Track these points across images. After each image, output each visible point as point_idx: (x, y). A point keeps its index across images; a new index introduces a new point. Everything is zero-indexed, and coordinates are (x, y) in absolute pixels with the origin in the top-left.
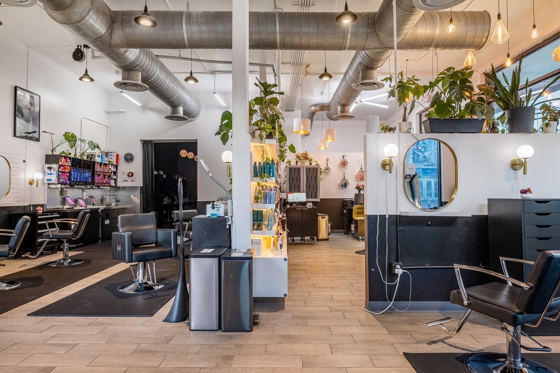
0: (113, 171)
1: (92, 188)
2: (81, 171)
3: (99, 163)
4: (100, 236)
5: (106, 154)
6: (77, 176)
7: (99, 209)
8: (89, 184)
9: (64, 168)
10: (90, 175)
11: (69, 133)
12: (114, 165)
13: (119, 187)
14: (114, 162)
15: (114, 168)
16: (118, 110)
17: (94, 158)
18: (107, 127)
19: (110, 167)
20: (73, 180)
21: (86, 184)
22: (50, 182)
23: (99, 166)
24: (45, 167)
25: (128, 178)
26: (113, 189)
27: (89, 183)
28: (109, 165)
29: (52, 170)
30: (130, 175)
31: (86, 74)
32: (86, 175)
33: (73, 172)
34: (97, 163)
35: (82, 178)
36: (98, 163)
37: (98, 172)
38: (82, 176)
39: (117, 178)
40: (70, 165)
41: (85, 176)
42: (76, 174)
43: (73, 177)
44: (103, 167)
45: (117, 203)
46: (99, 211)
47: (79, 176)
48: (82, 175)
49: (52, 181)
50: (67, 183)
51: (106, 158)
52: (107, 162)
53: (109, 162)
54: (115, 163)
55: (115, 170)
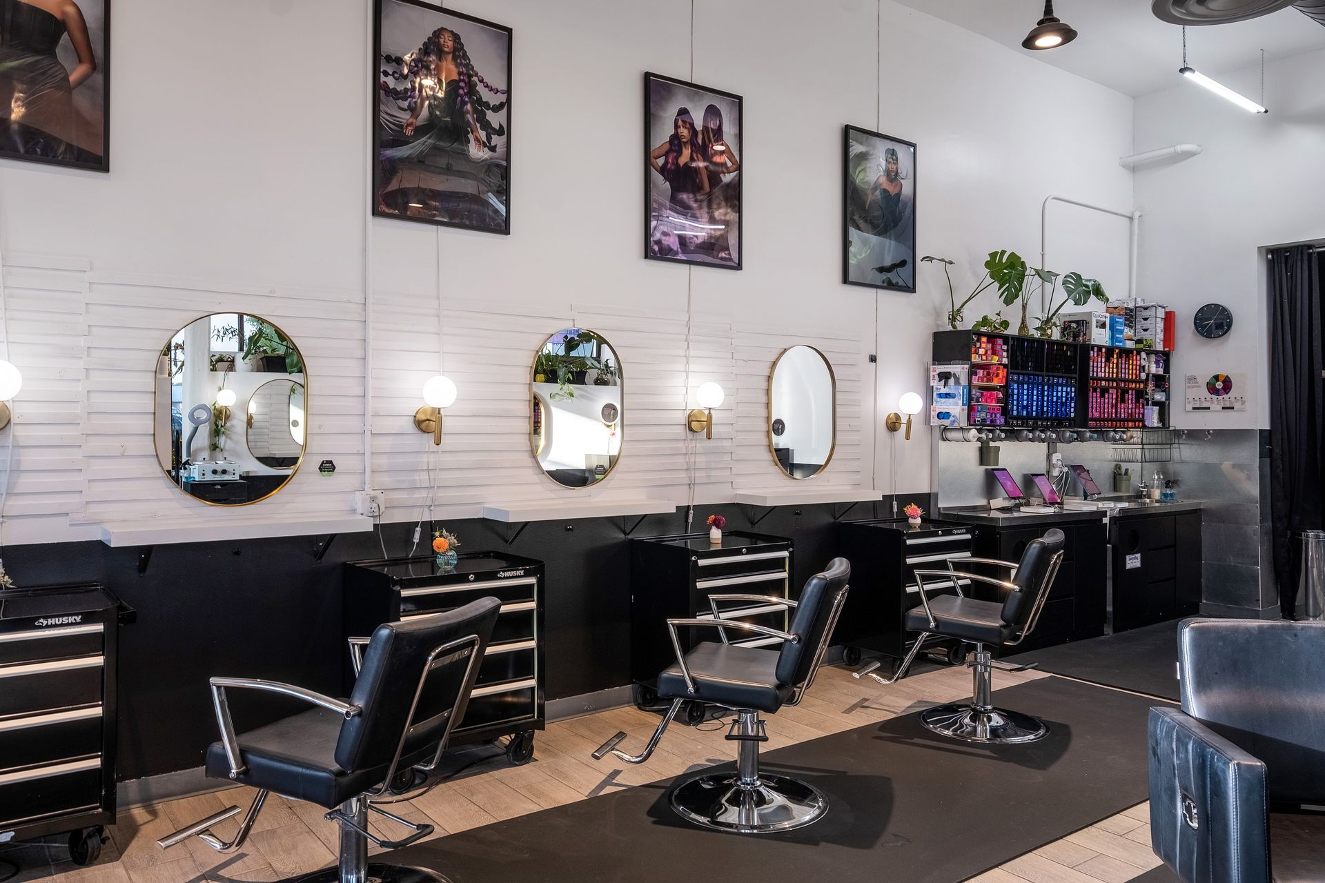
0: (1154, 375)
1: (1081, 438)
2: (1043, 380)
3: (1104, 350)
4: (1110, 609)
5: (1126, 314)
6: (1027, 399)
7: (1104, 514)
8: (1070, 426)
9: (988, 374)
10: (1073, 394)
11: (1003, 252)
12: (1156, 353)
13: (1178, 433)
14: (1158, 340)
15: (1157, 363)
16: (1171, 150)
17: (1085, 334)
18: (1131, 218)
19: (1143, 363)
20: (1015, 413)
21: (1060, 425)
22: (946, 422)
23: (1103, 360)
24: (932, 374)
25: (1208, 399)
26: (1156, 437)
27: (1070, 419)
28: (1139, 353)
29: (952, 381)
30: (1219, 385)
31: (1049, 22)
32: (1059, 394)
33: (1016, 386)
34: (1096, 349)
35: (1045, 404)
36: (1100, 348)
37: (1101, 379)
38: (1046, 398)
39: (1168, 398)
40: (1005, 361)
41: (1055, 399)
42: (1025, 392)
43: (1015, 402)
44: (1117, 364)
45: (1168, 491)
46: (1106, 520)
47: (1035, 398)
48: (1046, 393)
49: (952, 419)
50: (998, 422)
51: (1126, 330)
52: (1130, 345)
53: (1139, 341)
54: (1159, 347)
55: (1161, 371)
